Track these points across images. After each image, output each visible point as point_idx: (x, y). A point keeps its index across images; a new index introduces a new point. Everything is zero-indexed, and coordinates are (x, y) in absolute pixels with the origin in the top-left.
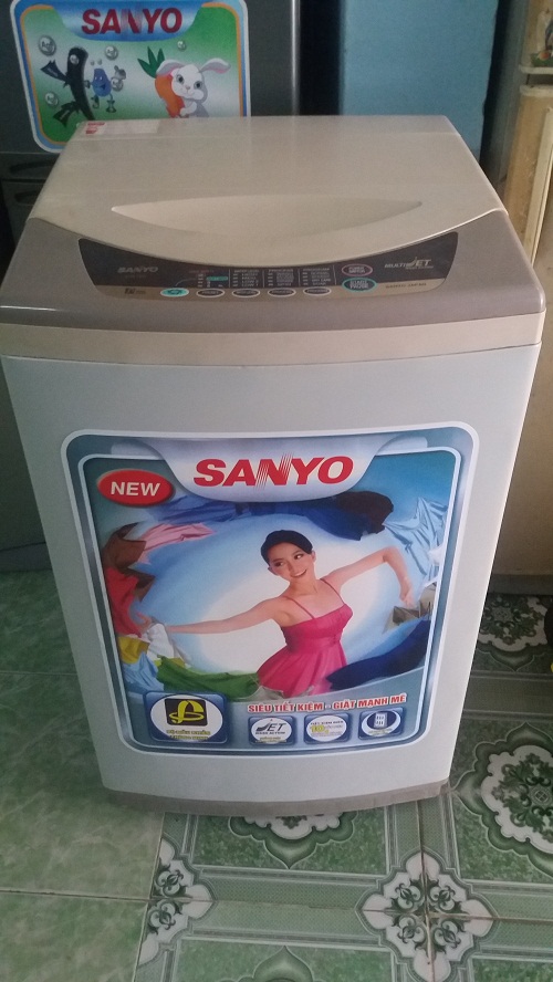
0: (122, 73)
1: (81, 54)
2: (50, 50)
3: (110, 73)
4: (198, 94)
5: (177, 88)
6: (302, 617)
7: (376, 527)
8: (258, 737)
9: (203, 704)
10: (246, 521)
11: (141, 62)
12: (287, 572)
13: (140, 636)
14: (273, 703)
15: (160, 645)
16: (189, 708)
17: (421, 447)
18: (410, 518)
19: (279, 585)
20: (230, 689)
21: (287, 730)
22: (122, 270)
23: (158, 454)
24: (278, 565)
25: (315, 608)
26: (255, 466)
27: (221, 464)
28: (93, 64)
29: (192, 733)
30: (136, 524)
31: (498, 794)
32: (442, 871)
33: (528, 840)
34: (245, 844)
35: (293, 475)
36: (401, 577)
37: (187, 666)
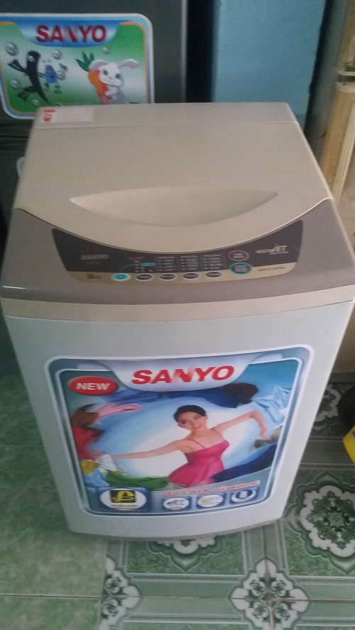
0: (65, 68)
1: (36, 55)
2: (13, 52)
3: (57, 68)
4: (118, 82)
5: (103, 78)
6: (198, 448)
7: (247, 400)
8: (167, 507)
9: (133, 492)
10: (165, 401)
11: (78, 61)
12: (190, 426)
13: (94, 459)
14: (177, 491)
15: (107, 464)
16: (125, 495)
17: (278, 358)
18: (270, 395)
19: (185, 432)
20: (150, 485)
21: (186, 503)
22: (84, 258)
23: (108, 368)
24: (184, 423)
25: (207, 443)
26: (171, 373)
27: (149, 372)
28: (44, 61)
29: (127, 506)
30: (93, 404)
31: (310, 518)
32: (279, 571)
33: (329, 548)
34: (158, 558)
35: (196, 377)
36: (261, 425)
37: (125, 475)
